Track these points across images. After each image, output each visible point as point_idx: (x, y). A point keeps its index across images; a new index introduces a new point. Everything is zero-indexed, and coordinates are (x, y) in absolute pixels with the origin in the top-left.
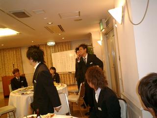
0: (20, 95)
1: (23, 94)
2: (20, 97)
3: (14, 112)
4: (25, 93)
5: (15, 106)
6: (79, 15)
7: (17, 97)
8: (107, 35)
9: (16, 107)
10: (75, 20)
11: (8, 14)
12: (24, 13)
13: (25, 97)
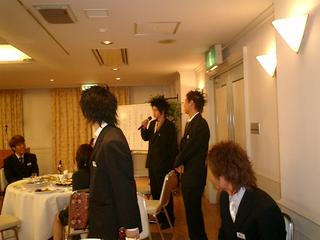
0: (33, 194)
1: (40, 191)
2: (32, 198)
3: (16, 228)
4: (43, 189)
5: (20, 216)
6: (175, 32)
7: (26, 197)
8: (217, 80)
9: (20, 218)
10: (161, 42)
11: (28, 11)
12: (65, 12)
13: (43, 198)
